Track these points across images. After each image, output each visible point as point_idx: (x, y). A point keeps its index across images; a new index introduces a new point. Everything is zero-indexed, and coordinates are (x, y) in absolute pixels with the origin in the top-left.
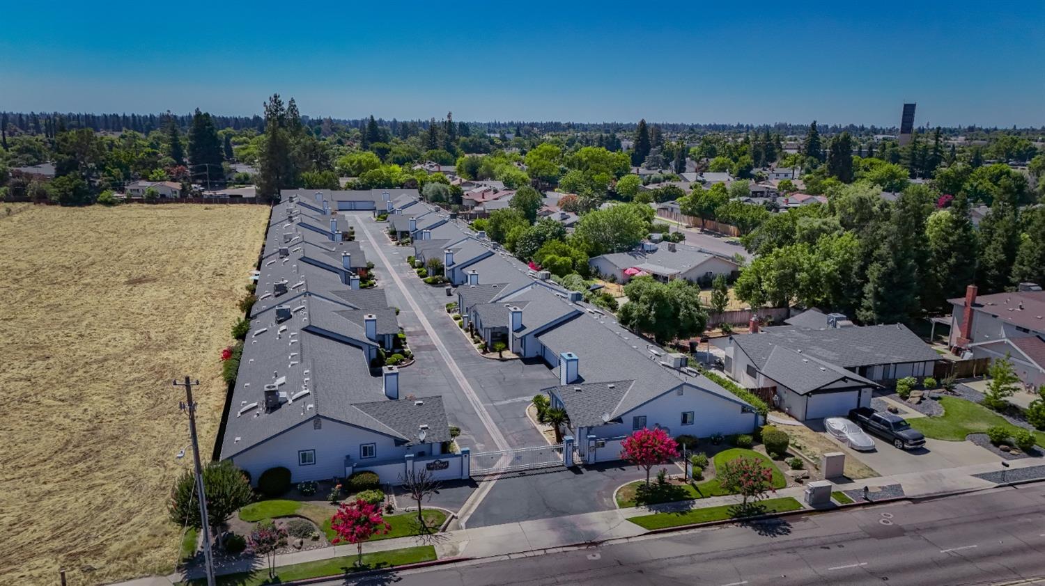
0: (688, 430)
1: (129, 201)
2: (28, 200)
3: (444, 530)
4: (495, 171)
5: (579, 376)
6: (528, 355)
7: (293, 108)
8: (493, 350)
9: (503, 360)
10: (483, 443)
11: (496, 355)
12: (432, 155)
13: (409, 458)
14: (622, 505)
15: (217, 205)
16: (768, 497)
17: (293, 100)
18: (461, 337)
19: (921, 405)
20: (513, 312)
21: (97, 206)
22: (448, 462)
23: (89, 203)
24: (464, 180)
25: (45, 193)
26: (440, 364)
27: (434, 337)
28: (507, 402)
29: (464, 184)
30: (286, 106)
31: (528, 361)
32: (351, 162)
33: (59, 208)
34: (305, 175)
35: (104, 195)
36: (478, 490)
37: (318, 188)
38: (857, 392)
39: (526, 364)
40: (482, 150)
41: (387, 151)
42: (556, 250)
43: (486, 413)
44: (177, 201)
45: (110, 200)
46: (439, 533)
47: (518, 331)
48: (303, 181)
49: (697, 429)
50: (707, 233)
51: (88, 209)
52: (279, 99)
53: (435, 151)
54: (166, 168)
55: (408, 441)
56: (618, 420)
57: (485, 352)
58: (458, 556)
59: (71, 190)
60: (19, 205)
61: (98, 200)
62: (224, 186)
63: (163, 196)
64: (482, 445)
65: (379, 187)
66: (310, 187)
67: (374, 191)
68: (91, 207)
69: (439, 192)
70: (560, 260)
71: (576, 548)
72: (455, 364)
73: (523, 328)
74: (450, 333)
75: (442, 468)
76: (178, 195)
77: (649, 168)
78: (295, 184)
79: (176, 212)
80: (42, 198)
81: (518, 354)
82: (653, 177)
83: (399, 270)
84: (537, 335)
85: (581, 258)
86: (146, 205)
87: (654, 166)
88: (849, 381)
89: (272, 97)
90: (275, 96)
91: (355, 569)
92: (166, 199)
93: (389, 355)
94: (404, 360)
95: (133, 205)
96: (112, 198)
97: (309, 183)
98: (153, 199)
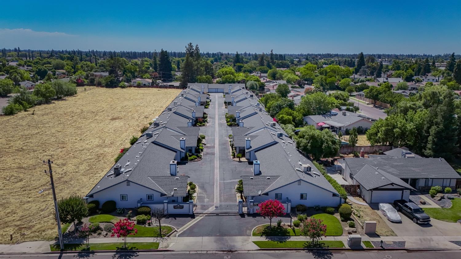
0: (303, 202)
1: (130, 86)
2: (95, 85)
3: (168, 236)
4: (284, 76)
5: (260, 172)
6: (251, 160)
7: (197, 49)
8: (237, 157)
9: (240, 162)
10: (209, 199)
11: (238, 159)
12: (260, 69)
13: (166, 202)
14: (254, 235)
15: (163, 89)
16: (322, 239)
17: (197, 45)
18: (229, 150)
19: (441, 201)
20: (246, 140)
21: (119, 88)
22: (183, 206)
23: (116, 87)
24: (268, 80)
25: (100, 82)
26: (212, 161)
27: (217, 150)
28: (230, 181)
29: (267, 82)
30: (194, 48)
32: (223, 72)
33: (105, 88)
34: (199, 77)
35: (121, 84)
36: (194, 219)
37: (204, 82)
38: (401, 191)
39: (249, 164)
40: (286, 66)
41: (242, 67)
42: (286, 113)
43: (218, 185)
44: (149, 87)
45: (123, 86)
46: (166, 237)
47: (248, 149)
48: (198, 80)
49: (307, 203)
50: (376, 107)
51: (115, 89)
52: (192, 45)
53: (262, 67)
54: (150, 73)
55: (166, 195)
56: (267, 194)
57: (234, 157)
59: (109, 82)
60: (91, 87)
61: (119, 86)
62: (171, 81)
63: (145, 85)
64: (208, 200)
65: (229, 83)
66: (200, 82)
67: (227, 85)
68: (116, 89)
69: (253, 85)
70: (286, 117)
71: (222, 252)
72: (218, 162)
73: (251, 147)
74: (225, 148)
75: (181, 208)
76: (150, 85)
77: (360, 75)
78: (194, 81)
79: (146, 91)
80: (99, 85)
81: (247, 159)
82: (360, 80)
83: (220, 119)
84: (255, 152)
85: (299, 117)
86: (136, 88)
87: (363, 74)
88: (394, 185)
89: (189, 44)
90: (190, 44)
91: (122, 249)
92: (145, 86)
93: (190, 156)
94: (196, 159)
95: (132, 88)
96: (124, 85)
97: (200, 80)
98: (139, 86)
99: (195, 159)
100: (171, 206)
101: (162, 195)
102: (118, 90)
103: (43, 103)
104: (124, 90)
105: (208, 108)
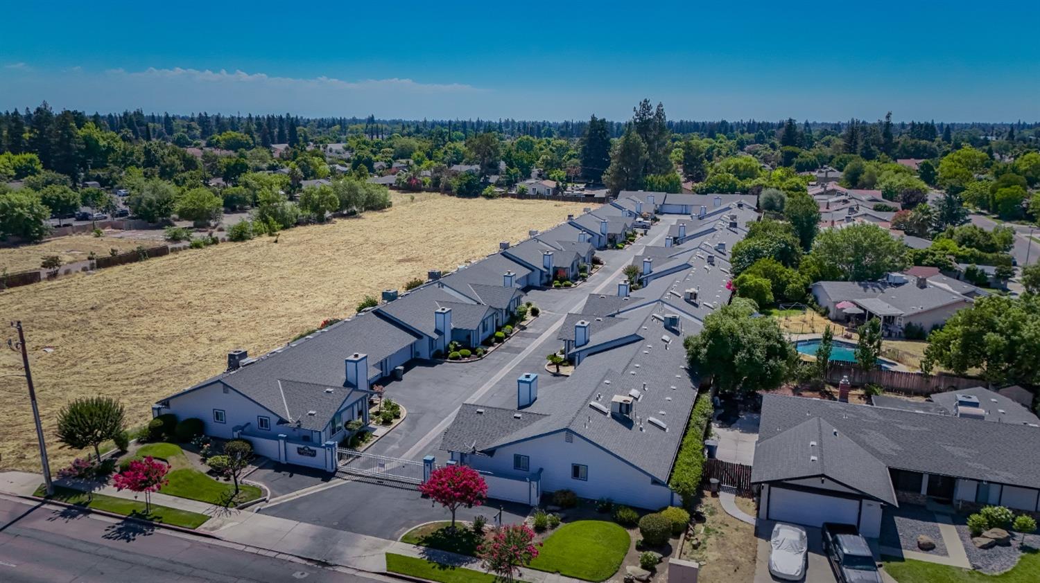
1: (504, 195)
3: (242, 508)
7: (660, 114)
9: (557, 374)
10: (400, 446)
11: (555, 369)
13: (282, 438)
14: (406, 540)
15: (569, 203)
17: (661, 105)
19: (986, 552)
21: (481, 199)
22: (315, 451)
23: (476, 195)
26: (499, 366)
27: (537, 342)
30: (654, 110)
33: (454, 199)
34: (650, 177)
35: (487, 191)
36: (326, 483)
37: (659, 190)
42: (763, 270)
44: (548, 198)
45: (490, 194)
47: (578, 347)
48: (646, 184)
49: (590, 488)
51: (474, 200)
54: (568, 168)
55: (289, 423)
56: (490, 452)
58: (213, 533)
59: (465, 184)
60: (433, 194)
61: (483, 193)
63: (536, 193)
65: (722, 191)
66: (652, 190)
67: (710, 197)
68: (476, 199)
70: (751, 281)
71: (304, 562)
75: (311, 455)
79: (531, 207)
80: (447, 191)
84: (590, 355)
85: (797, 282)
86: (515, 200)
88: (827, 481)
89: (641, 101)
90: (645, 101)
92: (539, 196)
93: (457, 349)
94: (469, 357)
95: (506, 199)
96: (493, 193)
97: (651, 185)
98: (522, 195)
99: (464, 356)
100: (293, 447)
101: (282, 421)
102: (478, 203)
103: (311, 222)
104: (490, 202)
105: (621, 248)
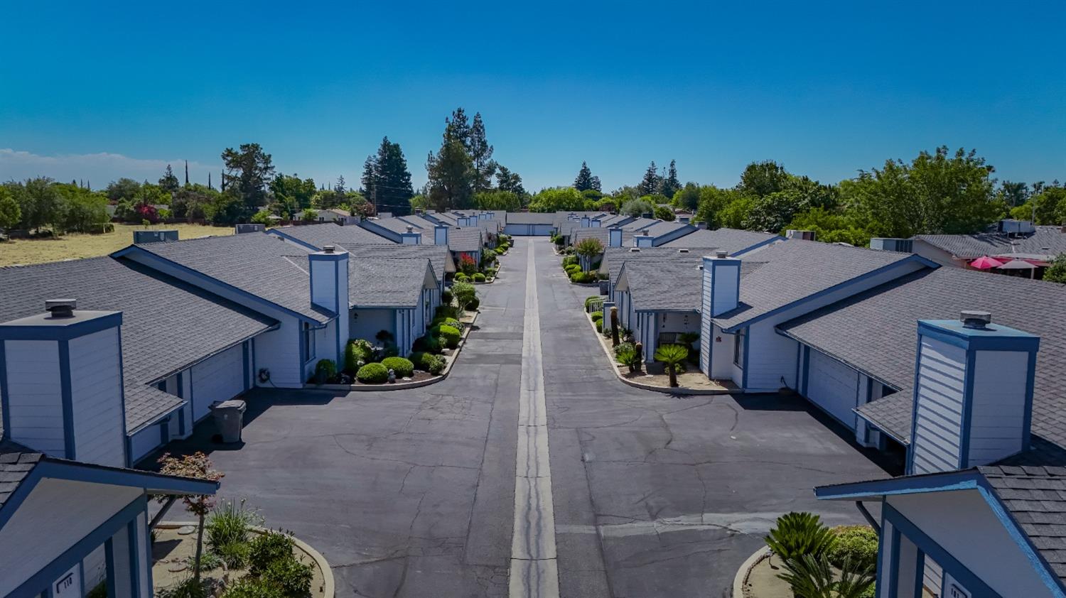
1: (284, 223)
6: (754, 386)
7: (478, 125)
9: (677, 392)
11: (663, 382)
20: (716, 264)
25: (201, 211)
26: (505, 391)
31: (751, 400)
35: (258, 216)
37: (494, 209)
39: (745, 407)
47: (727, 313)
48: (476, 202)
52: (463, 115)
57: (635, 371)
59: (225, 209)
61: (252, 221)
66: (485, 209)
73: (743, 307)
78: (464, 204)
80: (198, 219)
81: (726, 381)
83: (543, 274)
84: (785, 326)
89: (456, 112)
93: (373, 358)
94: (410, 375)
95: (287, 227)
96: (267, 219)
97: (483, 203)
98: (309, 221)
99: (400, 374)
